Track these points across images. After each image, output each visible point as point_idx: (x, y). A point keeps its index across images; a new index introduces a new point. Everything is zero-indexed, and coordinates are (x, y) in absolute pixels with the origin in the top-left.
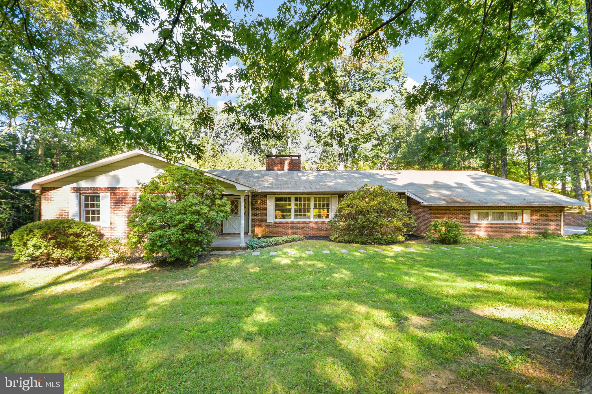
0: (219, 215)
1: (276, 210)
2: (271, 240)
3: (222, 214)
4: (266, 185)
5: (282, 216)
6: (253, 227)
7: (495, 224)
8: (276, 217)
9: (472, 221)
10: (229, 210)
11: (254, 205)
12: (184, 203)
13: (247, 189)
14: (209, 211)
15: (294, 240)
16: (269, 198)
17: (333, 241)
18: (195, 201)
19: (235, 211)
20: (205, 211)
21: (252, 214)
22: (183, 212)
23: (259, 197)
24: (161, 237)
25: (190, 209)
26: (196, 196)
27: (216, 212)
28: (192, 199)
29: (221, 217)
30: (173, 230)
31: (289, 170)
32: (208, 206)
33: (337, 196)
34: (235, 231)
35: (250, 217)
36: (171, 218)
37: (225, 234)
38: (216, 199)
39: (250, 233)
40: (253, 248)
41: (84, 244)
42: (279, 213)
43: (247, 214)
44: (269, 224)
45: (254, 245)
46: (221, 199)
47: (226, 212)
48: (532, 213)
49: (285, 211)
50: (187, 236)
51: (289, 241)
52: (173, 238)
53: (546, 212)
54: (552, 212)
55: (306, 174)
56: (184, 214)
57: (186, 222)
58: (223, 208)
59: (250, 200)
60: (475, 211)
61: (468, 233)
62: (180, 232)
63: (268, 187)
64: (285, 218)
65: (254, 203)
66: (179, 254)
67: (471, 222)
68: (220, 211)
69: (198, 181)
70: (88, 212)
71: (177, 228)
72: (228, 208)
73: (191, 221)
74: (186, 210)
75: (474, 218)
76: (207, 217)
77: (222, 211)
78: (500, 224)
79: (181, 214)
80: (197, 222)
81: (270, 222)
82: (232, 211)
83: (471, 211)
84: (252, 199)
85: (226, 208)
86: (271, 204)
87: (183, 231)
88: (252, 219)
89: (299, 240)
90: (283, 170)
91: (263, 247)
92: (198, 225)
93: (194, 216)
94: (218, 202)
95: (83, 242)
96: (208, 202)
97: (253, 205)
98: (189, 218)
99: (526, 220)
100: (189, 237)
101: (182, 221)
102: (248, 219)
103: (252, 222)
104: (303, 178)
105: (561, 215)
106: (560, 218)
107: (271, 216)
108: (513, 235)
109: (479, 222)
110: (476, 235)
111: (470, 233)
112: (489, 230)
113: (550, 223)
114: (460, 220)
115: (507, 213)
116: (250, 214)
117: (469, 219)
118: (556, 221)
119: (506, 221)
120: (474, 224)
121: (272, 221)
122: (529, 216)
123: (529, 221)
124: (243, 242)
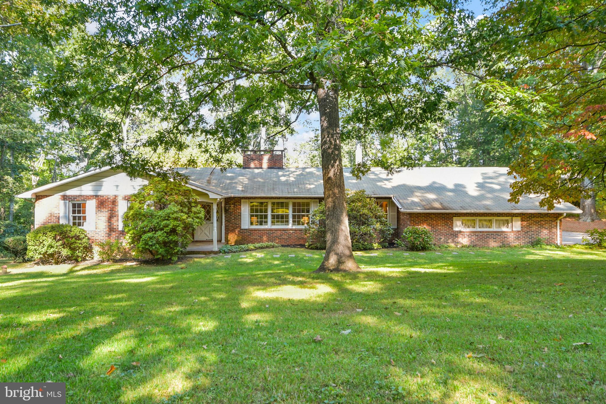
0: (195, 221)
1: (252, 216)
2: (243, 246)
3: (198, 220)
4: (240, 188)
5: (258, 222)
6: (227, 234)
7: (481, 232)
8: (252, 224)
9: (456, 229)
10: (203, 216)
11: (228, 211)
12: (167, 211)
13: (219, 197)
14: (187, 218)
15: (267, 247)
16: (244, 202)
17: (307, 248)
18: (176, 209)
19: (208, 217)
20: (184, 217)
21: (226, 221)
22: (167, 218)
23: (232, 201)
24: (151, 238)
25: (173, 216)
26: (176, 205)
27: (193, 218)
28: (173, 208)
29: (197, 222)
30: (159, 233)
31: (269, 168)
32: (186, 213)
33: (318, 200)
34: (208, 238)
36: (158, 223)
37: (197, 241)
38: (192, 206)
39: (223, 241)
40: (225, 252)
41: (80, 245)
42: (255, 219)
43: (219, 220)
44: (243, 231)
45: (226, 250)
46: (196, 206)
47: (201, 219)
48: (522, 221)
49: (261, 217)
50: (171, 237)
51: (262, 248)
52: (161, 239)
53: (539, 219)
54: (547, 219)
55: (287, 173)
56: (168, 220)
57: (170, 227)
58: (198, 215)
59: (223, 205)
60: (459, 218)
61: (450, 241)
62: (165, 234)
63: (242, 191)
64: (261, 224)
65: (227, 208)
66: (164, 252)
67: (454, 229)
68: (196, 217)
69: (177, 192)
70: (74, 218)
71: (163, 231)
72: (202, 215)
73: (174, 226)
74: (169, 217)
75: (458, 226)
76: (185, 223)
77: (198, 218)
78: (486, 232)
79: (165, 220)
80: (178, 226)
81: (244, 229)
82: (205, 217)
83: (454, 218)
84: (225, 204)
85: (200, 215)
86: (245, 210)
87: (167, 233)
88: (226, 226)
89: (273, 247)
90: (261, 168)
91: (235, 252)
92: (179, 229)
93: (176, 222)
94: (194, 209)
95: (81, 244)
96: (186, 210)
97: (226, 211)
98: (172, 224)
99: (516, 227)
100: (172, 239)
101: (167, 226)
102: (222, 225)
103: (226, 229)
104: (283, 179)
105: (557, 223)
106: (556, 226)
107: (245, 224)
108: (501, 244)
109: (462, 230)
110: (460, 243)
111: (453, 241)
112: (474, 238)
113: (544, 231)
114: (442, 228)
115: (496, 220)
116: (224, 221)
117: (452, 227)
118: (550, 229)
119: (494, 229)
120: (458, 231)
121: (247, 227)
122: (519, 223)
123: (519, 229)
124: (216, 247)
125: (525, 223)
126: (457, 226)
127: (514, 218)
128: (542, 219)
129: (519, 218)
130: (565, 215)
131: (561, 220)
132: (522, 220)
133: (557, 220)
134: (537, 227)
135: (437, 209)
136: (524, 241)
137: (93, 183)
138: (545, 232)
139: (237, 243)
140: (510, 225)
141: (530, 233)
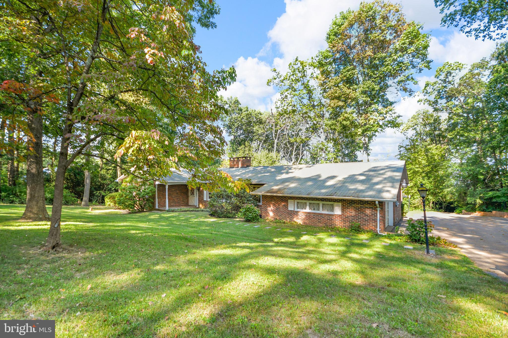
6: (199, 203)
31: (241, 167)
34: (193, 204)
39: (198, 206)
44: (204, 202)
53: (359, 206)
54: (367, 206)
60: (293, 200)
67: (289, 209)
88: (198, 198)
90: (238, 167)
97: (199, 190)
99: (337, 212)
105: (377, 211)
106: (377, 215)
107: (205, 197)
109: (295, 210)
110: (293, 221)
111: (289, 218)
113: (364, 218)
114: (281, 207)
115: (323, 204)
117: (287, 207)
118: (370, 216)
119: (321, 211)
120: (292, 211)
121: (206, 200)
122: (340, 208)
123: (340, 214)
124: (167, 208)
127: (335, 203)
129: (340, 204)
130: (377, 202)
132: (343, 206)
133: (377, 207)
134: (357, 213)
135: (275, 193)
136: (344, 225)
141: (351, 218)
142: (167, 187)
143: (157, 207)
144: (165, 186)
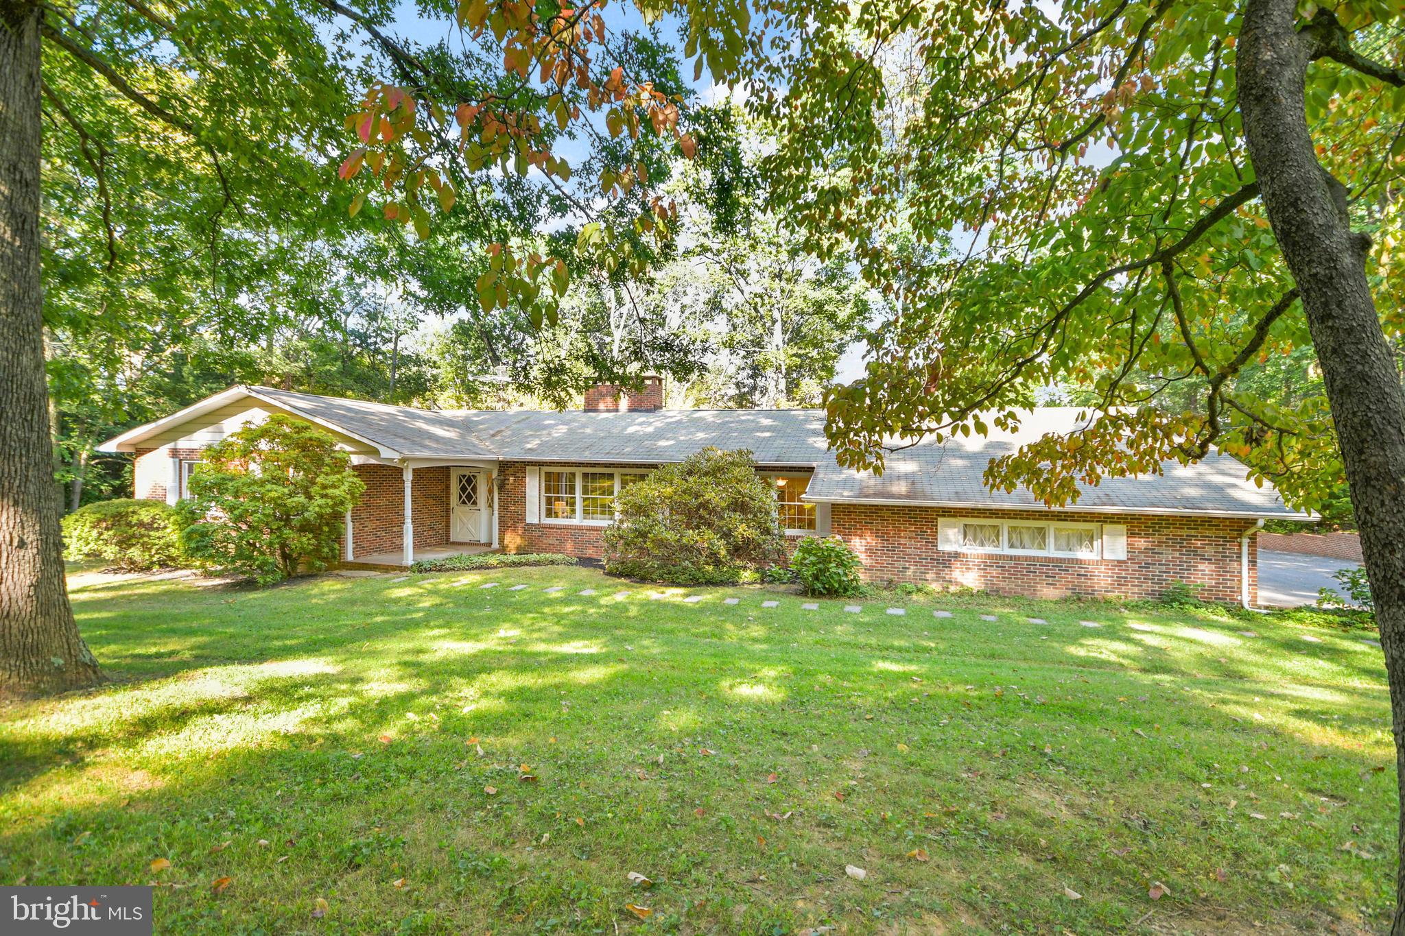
1: (548, 499)
2: (531, 556)
4: (532, 445)
6: (502, 532)
7: (1011, 558)
8: (550, 513)
9: (943, 547)
11: (504, 487)
13: (397, 456)
16: (531, 471)
19: (472, 496)
21: (500, 506)
23: (511, 470)
31: (631, 410)
34: (471, 538)
35: (496, 512)
37: (454, 543)
44: (529, 528)
49: (565, 501)
53: (1185, 532)
54: (1207, 533)
55: (652, 420)
59: (496, 477)
60: (952, 519)
61: (930, 576)
63: (532, 450)
64: (564, 517)
65: (503, 482)
67: (940, 548)
75: (950, 538)
78: (1026, 558)
81: (532, 525)
83: (940, 520)
84: (499, 473)
86: (533, 487)
88: (500, 517)
90: (617, 410)
97: (501, 487)
99: (1113, 551)
103: (500, 521)
104: (632, 429)
105: (1240, 545)
106: (1240, 557)
107: (534, 512)
108: (1069, 593)
109: (963, 550)
110: (957, 584)
111: (939, 577)
112: (994, 572)
113: (1201, 567)
114: (909, 543)
115: (1056, 529)
116: (496, 506)
117: (933, 542)
118: (1221, 561)
119: (1051, 551)
120: (949, 553)
121: (536, 521)
122: (1123, 541)
123: (1123, 557)
124: (409, 558)
125: (1141, 543)
126: (947, 540)
127: (1107, 527)
128: (1193, 532)
129: (1123, 528)
130: (1261, 523)
131: (1253, 538)
132: (1131, 534)
133: (1240, 536)
134: (1177, 554)
135: (900, 497)
136: (1136, 590)
137: (211, 428)
138: (1205, 568)
139: (520, 551)
140: (1097, 543)
141: (1157, 569)
142: (408, 477)
143: (350, 557)
144: (400, 471)
